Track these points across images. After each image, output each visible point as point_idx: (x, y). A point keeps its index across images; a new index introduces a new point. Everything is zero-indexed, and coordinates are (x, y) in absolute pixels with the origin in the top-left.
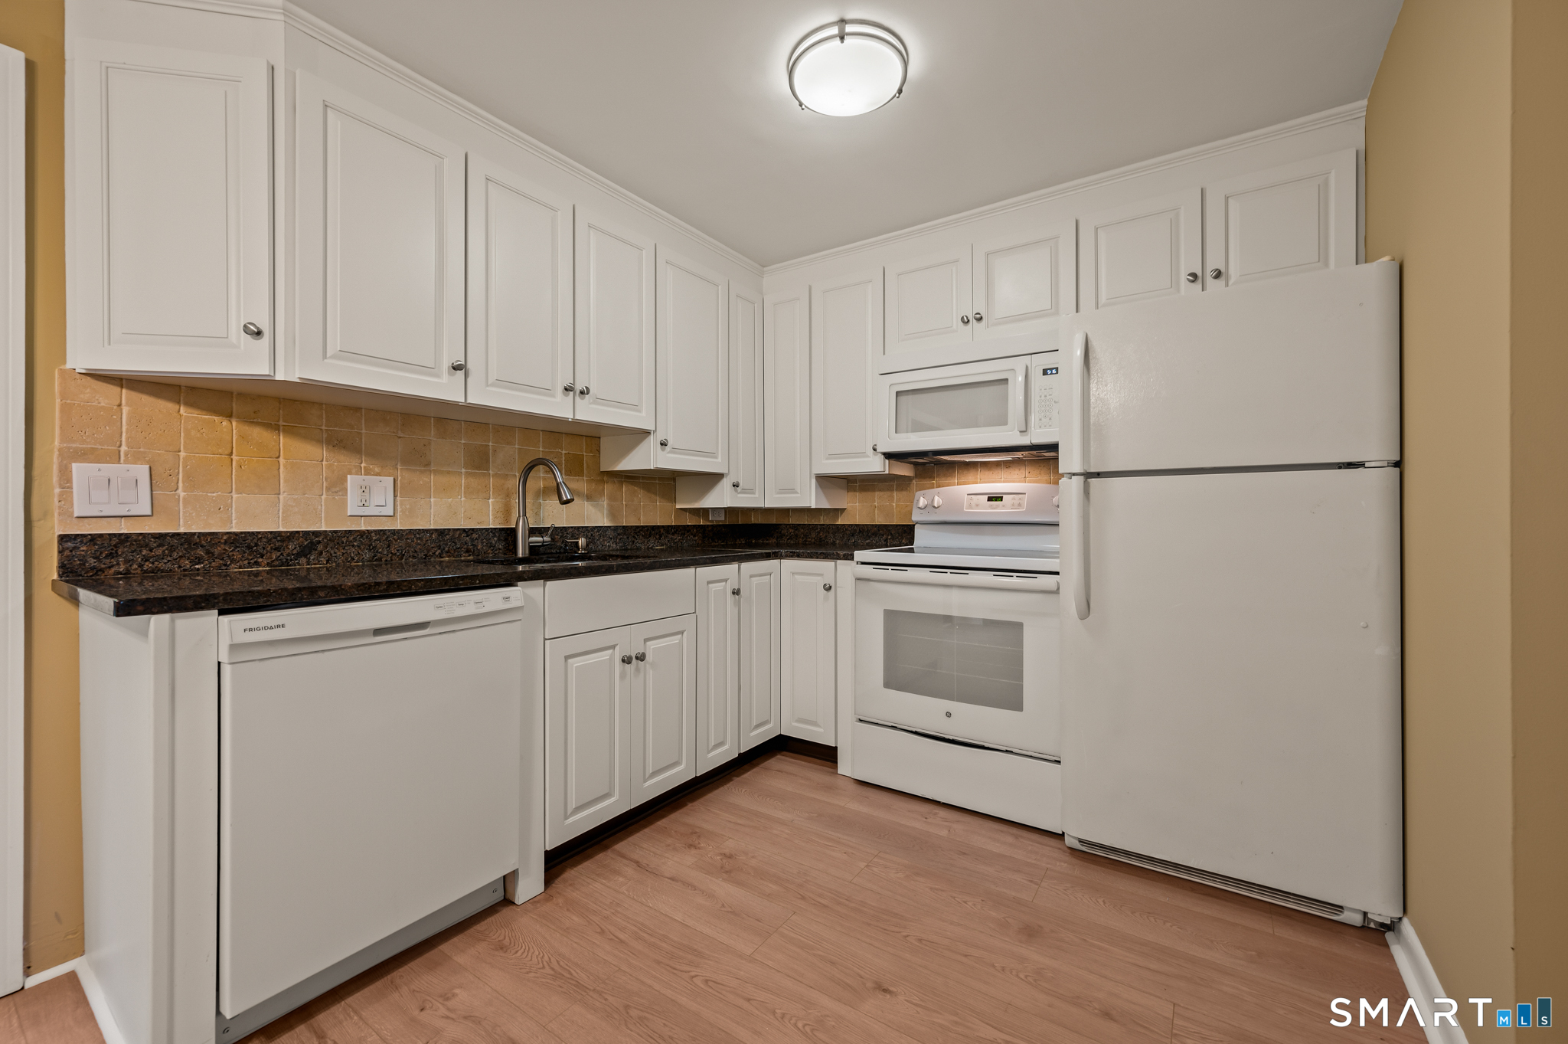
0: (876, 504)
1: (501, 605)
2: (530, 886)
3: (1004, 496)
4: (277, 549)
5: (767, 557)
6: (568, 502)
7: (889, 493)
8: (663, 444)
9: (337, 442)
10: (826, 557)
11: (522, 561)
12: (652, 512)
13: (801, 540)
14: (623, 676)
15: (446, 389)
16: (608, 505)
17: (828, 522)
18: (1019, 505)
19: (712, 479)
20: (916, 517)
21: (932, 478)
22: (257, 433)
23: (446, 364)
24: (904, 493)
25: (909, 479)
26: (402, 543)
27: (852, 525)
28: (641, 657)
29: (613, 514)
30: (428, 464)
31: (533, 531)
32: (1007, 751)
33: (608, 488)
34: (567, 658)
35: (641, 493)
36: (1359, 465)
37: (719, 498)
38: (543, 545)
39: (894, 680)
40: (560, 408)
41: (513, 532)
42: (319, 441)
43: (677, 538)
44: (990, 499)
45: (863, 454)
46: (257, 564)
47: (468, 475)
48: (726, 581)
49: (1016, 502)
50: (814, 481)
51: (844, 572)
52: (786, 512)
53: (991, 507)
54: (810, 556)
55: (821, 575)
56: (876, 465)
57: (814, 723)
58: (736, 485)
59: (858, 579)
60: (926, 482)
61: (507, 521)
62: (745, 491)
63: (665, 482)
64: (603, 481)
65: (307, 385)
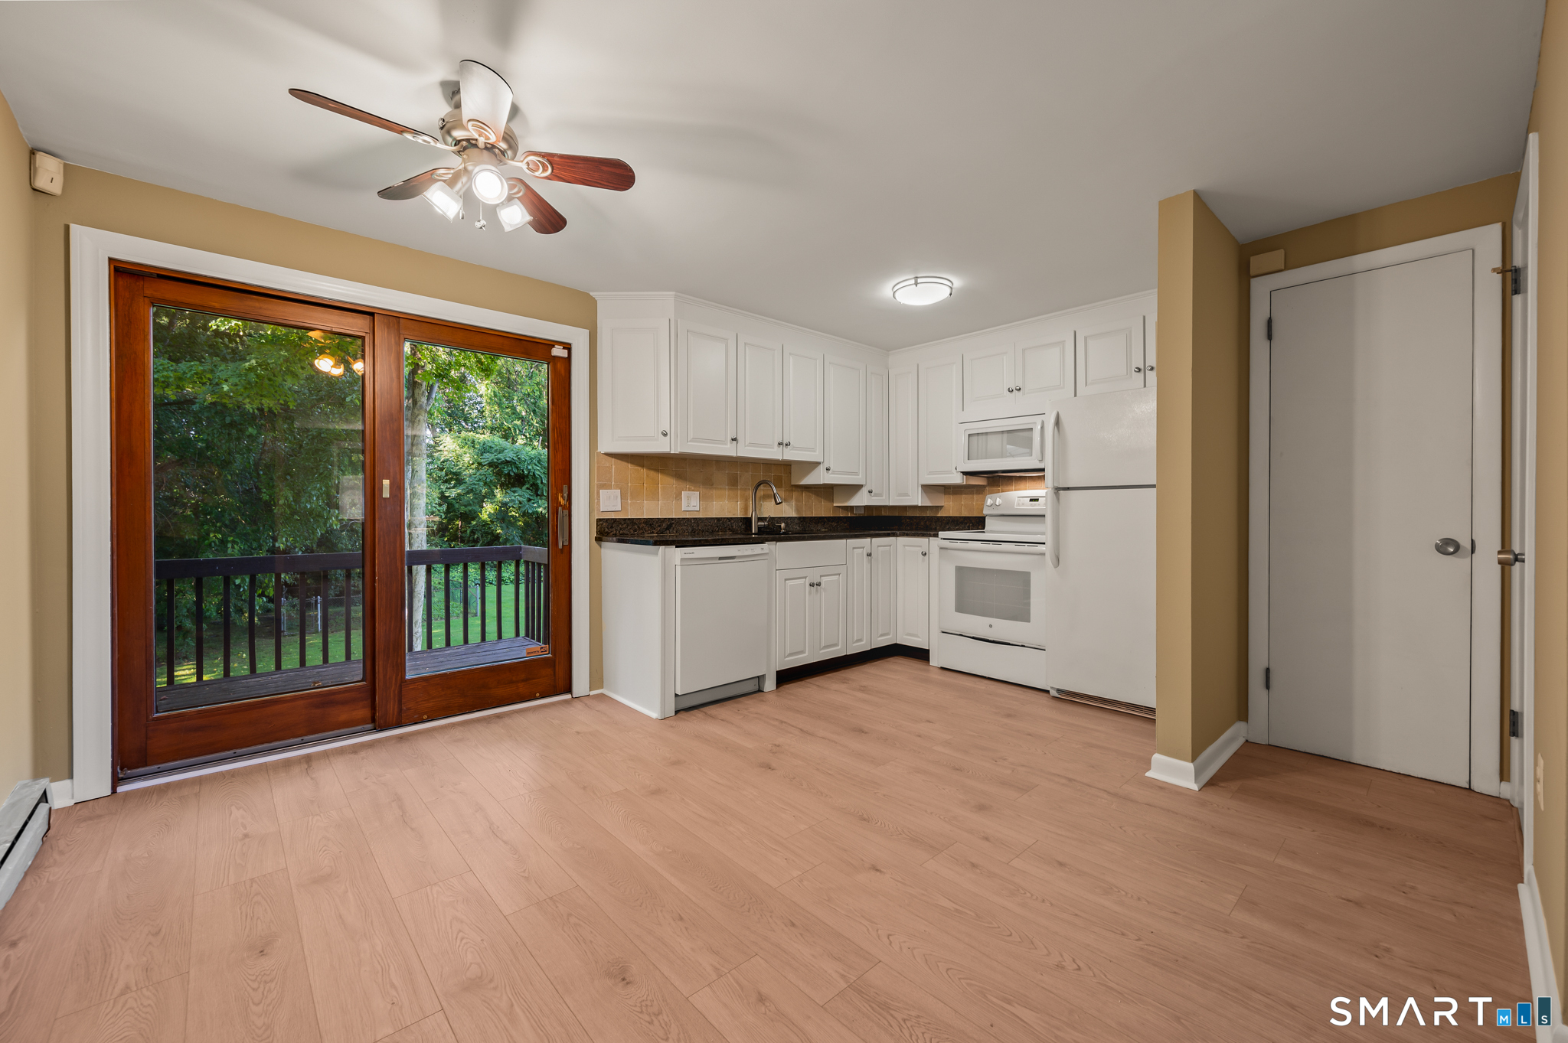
0: (963, 503)
1: (760, 552)
2: (770, 684)
3: (1040, 499)
4: (659, 526)
5: (888, 535)
6: (780, 503)
7: (971, 496)
8: (828, 469)
9: (680, 476)
10: (923, 535)
11: (754, 534)
12: (820, 509)
13: (914, 527)
14: (810, 593)
15: (728, 450)
16: (796, 504)
17: (932, 515)
19: (855, 488)
20: (985, 512)
21: (998, 486)
22: (652, 473)
23: (729, 439)
24: (981, 496)
25: (984, 487)
26: (703, 524)
27: (947, 517)
28: (819, 584)
29: (798, 510)
30: (713, 485)
31: (760, 519)
32: (1022, 646)
33: (795, 494)
34: (786, 580)
35: (813, 497)
37: (861, 500)
38: (765, 527)
39: (961, 607)
40: (775, 454)
41: (750, 520)
42: (672, 476)
43: (834, 524)
44: (1031, 500)
45: (950, 472)
46: (653, 533)
47: (729, 489)
48: (863, 548)
50: (920, 488)
51: (934, 544)
52: (905, 508)
53: (1031, 505)
54: (914, 535)
55: (921, 546)
56: (958, 479)
57: (917, 636)
58: (870, 492)
59: (941, 548)
60: (995, 489)
61: (746, 513)
62: (876, 495)
63: (827, 491)
64: (792, 491)
65: (681, 454)
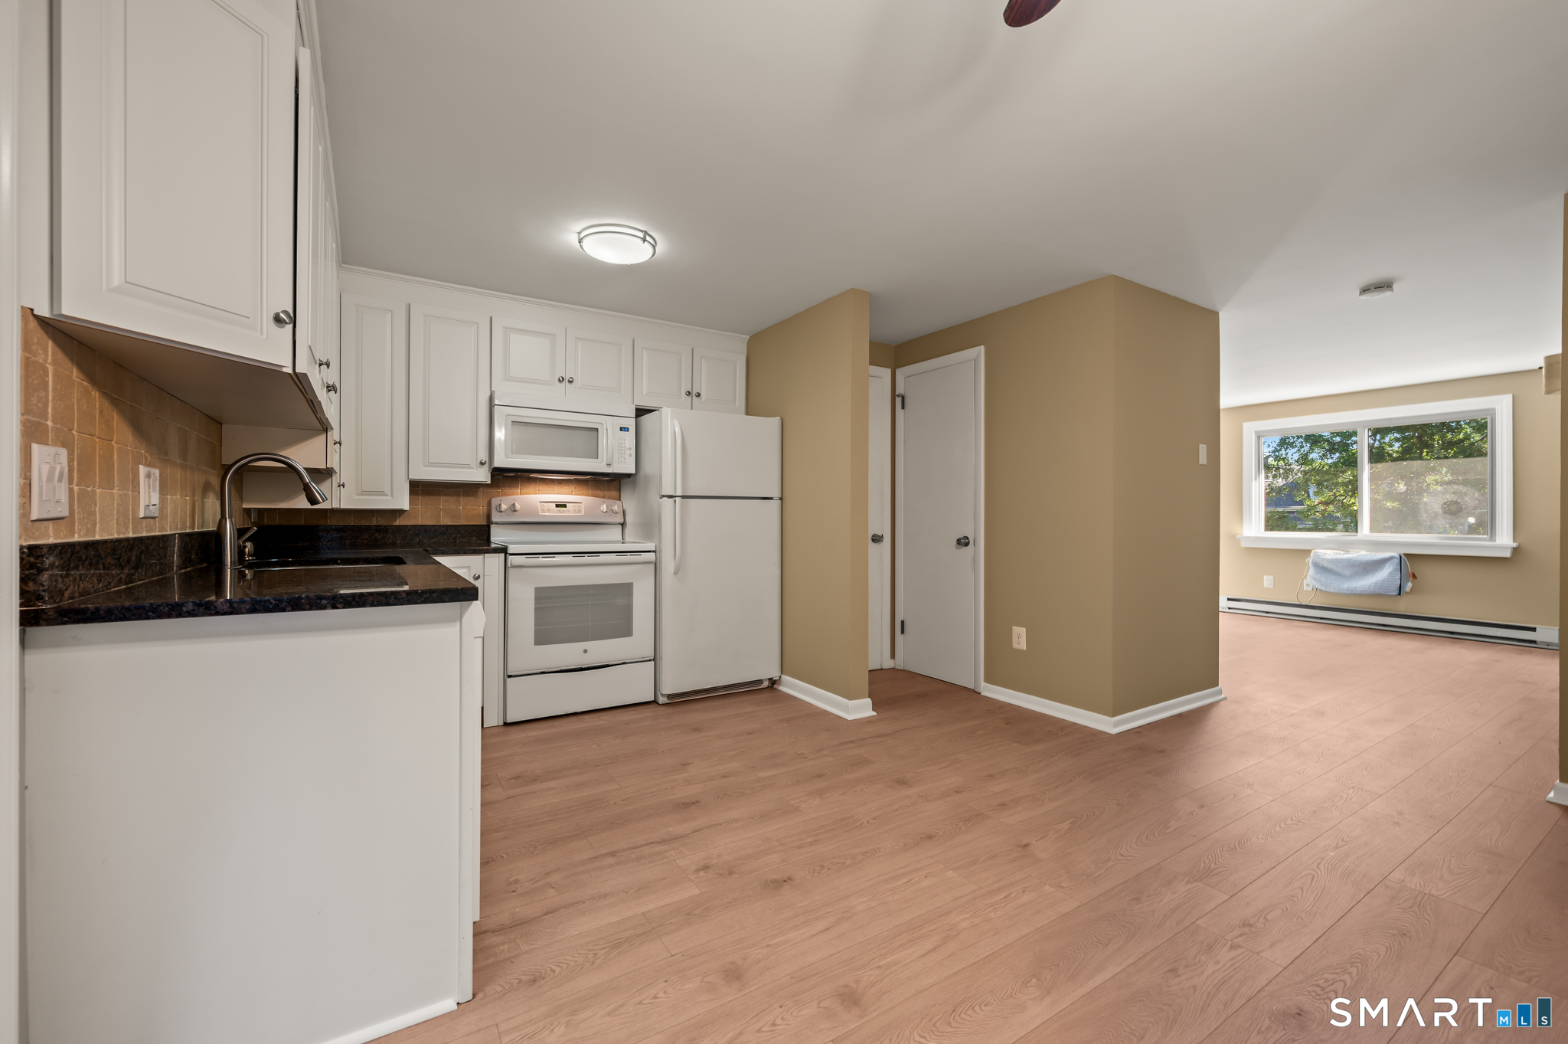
0: (441, 507)
3: (567, 504)
7: (455, 498)
9: (137, 423)
10: (476, 552)
18: (579, 510)
20: (495, 519)
22: (106, 407)
24: (471, 498)
30: (167, 453)
36: (771, 499)
42: (129, 420)
44: (557, 506)
45: (467, 466)
47: (181, 467)
49: (577, 509)
50: (411, 486)
51: (491, 563)
53: (559, 511)
55: (470, 567)
59: (511, 566)
